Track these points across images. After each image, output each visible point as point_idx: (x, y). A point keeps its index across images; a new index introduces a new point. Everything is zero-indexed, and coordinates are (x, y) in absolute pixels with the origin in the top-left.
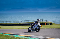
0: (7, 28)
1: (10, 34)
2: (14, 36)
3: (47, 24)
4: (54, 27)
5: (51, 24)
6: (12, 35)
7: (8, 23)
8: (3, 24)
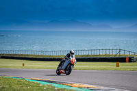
0: (40, 66)
1: (45, 81)
2: (53, 85)
3: (130, 60)
6: (49, 84)
7: (42, 56)
8: (30, 57)
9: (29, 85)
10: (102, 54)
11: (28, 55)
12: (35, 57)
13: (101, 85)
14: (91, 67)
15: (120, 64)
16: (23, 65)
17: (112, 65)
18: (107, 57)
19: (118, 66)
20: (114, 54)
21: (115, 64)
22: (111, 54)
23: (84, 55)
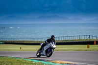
3: (97, 43)
8: (25, 42)
9: (26, 63)
10: (77, 39)
11: (24, 41)
12: (28, 42)
14: (69, 48)
15: (90, 46)
16: (21, 48)
17: (84, 47)
18: (81, 41)
19: (88, 47)
20: (86, 39)
21: (86, 46)
22: (83, 39)
23: (64, 40)
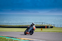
3: (47, 27)
4: (55, 30)
5: (52, 27)
6: (10, 38)
12: (4, 26)
13: (34, 39)
15: (43, 29)
18: (37, 26)
19: (42, 30)
20: (40, 24)
21: (40, 29)
